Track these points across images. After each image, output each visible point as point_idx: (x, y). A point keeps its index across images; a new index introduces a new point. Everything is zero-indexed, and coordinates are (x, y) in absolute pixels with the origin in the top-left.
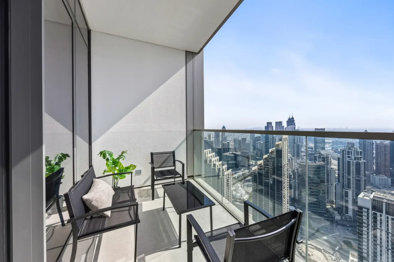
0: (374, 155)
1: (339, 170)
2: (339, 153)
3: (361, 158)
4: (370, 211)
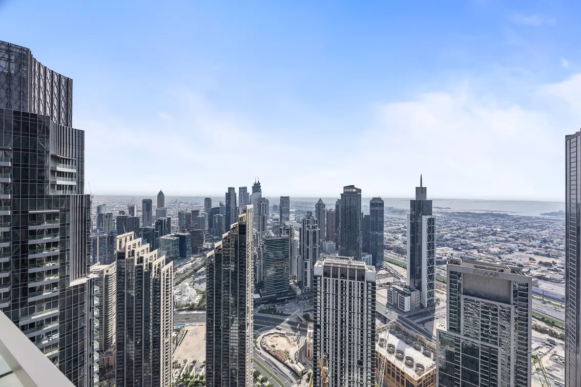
0: (326, 223)
1: (300, 241)
2: (300, 223)
3: (317, 226)
4: (322, 278)
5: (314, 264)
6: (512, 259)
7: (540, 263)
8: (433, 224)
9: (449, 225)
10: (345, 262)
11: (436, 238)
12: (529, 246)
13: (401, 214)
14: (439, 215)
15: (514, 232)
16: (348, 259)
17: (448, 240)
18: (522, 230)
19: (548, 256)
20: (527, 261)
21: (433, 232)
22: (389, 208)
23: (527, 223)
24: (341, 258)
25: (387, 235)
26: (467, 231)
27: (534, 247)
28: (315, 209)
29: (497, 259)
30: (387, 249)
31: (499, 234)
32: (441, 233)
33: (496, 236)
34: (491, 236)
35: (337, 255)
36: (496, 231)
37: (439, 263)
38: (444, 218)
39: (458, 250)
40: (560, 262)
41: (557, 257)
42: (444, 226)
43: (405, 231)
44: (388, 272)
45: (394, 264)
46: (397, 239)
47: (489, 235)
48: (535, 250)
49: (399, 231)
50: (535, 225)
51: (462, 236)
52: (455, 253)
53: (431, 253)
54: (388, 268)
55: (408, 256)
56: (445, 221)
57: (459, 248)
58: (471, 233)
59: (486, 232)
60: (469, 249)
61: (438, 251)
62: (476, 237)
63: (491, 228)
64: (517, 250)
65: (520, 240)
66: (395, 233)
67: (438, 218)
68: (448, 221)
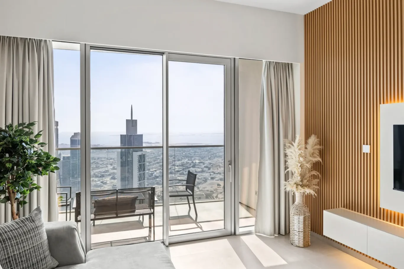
6: (206, 188)
8: (144, 161)
11: (147, 176)
12: (217, 174)
15: (207, 162)
17: (157, 177)
18: (212, 160)
20: (216, 187)
21: (144, 170)
23: (216, 153)
25: (93, 181)
26: (173, 165)
27: (220, 174)
31: (197, 165)
32: (151, 170)
33: (195, 167)
36: (196, 162)
38: (154, 154)
42: (153, 162)
43: (114, 173)
46: (106, 183)
47: (190, 167)
48: (221, 177)
49: (107, 173)
56: (155, 157)
58: (176, 167)
59: (188, 165)
62: (181, 171)
63: (192, 160)
64: (210, 178)
65: (211, 169)
66: (103, 176)
67: (148, 154)
68: (157, 156)
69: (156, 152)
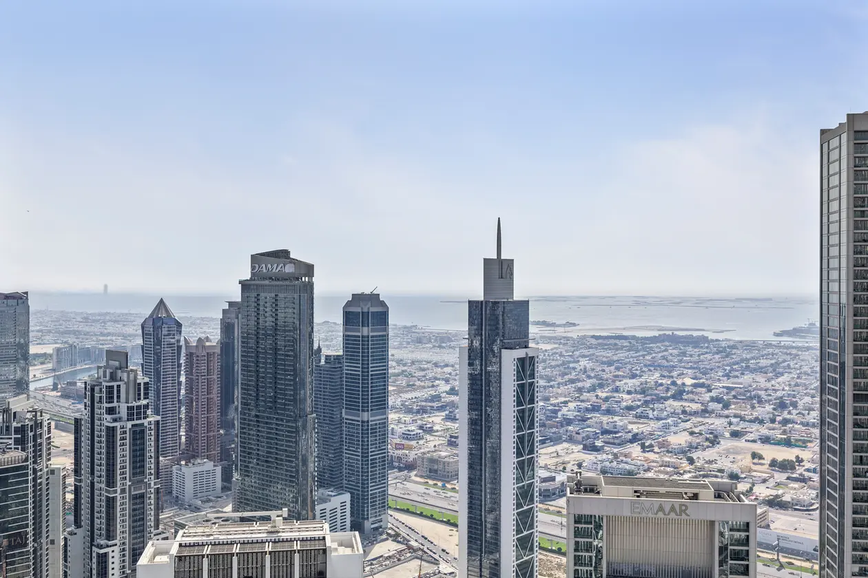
0: (183, 392)
1: (77, 471)
2: (79, 398)
3: (146, 407)
5: (136, 554)
6: (714, 461)
7: (773, 463)
8: (532, 376)
9: (573, 376)
10: (257, 532)
11: (539, 417)
12: (750, 421)
13: (440, 347)
14: (548, 347)
15: (720, 386)
16: (268, 519)
17: (569, 422)
18: (736, 380)
19: (788, 443)
20: (747, 461)
21: (532, 401)
22: (405, 327)
23: (748, 360)
24: (243, 519)
25: (399, 421)
26: (617, 390)
27: (761, 422)
28: (140, 341)
29: (685, 465)
30: (400, 469)
31: (688, 393)
32: (553, 401)
33: (682, 399)
34: (671, 402)
35: (229, 508)
36: (683, 384)
37: (547, 496)
38: (561, 355)
39: (595, 449)
40: (810, 455)
41: (803, 444)
42: (559, 380)
43: (453, 405)
44: (403, 547)
45: (421, 515)
46: (430, 431)
47: (666, 399)
48: (764, 431)
49: (435, 404)
50: (763, 362)
51: (604, 407)
52: (589, 458)
53: (525, 466)
54: (403, 532)
55: (462, 484)
56: (564, 363)
57: (599, 443)
58: (625, 396)
59: (660, 392)
60: (622, 444)
61: (545, 457)
62: (638, 407)
63: (672, 377)
64: (727, 435)
65: (733, 406)
66: (423, 410)
67: (545, 355)
68: (570, 362)
69: (567, 351)
